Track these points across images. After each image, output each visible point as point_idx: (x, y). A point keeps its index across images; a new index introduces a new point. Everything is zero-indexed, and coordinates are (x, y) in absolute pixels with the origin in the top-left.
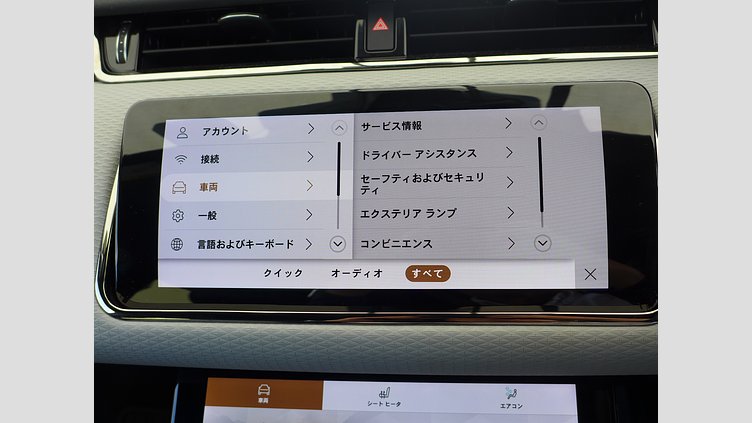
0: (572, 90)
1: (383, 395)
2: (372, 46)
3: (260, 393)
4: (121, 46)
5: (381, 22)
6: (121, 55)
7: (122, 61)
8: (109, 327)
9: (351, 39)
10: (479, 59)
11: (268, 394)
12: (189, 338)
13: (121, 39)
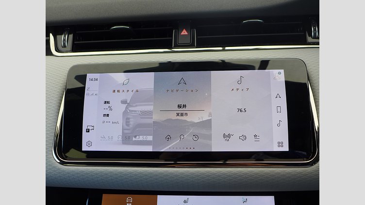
0: (270, 62)
1: (185, 202)
2: (180, 41)
3: (127, 201)
4: (64, 40)
5: (184, 31)
6: (64, 44)
7: (65, 46)
8: (59, 169)
9: (171, 38)
10: (227, 48)
11: (131, 201)
12: (97, 174)
13: (65, 37)
